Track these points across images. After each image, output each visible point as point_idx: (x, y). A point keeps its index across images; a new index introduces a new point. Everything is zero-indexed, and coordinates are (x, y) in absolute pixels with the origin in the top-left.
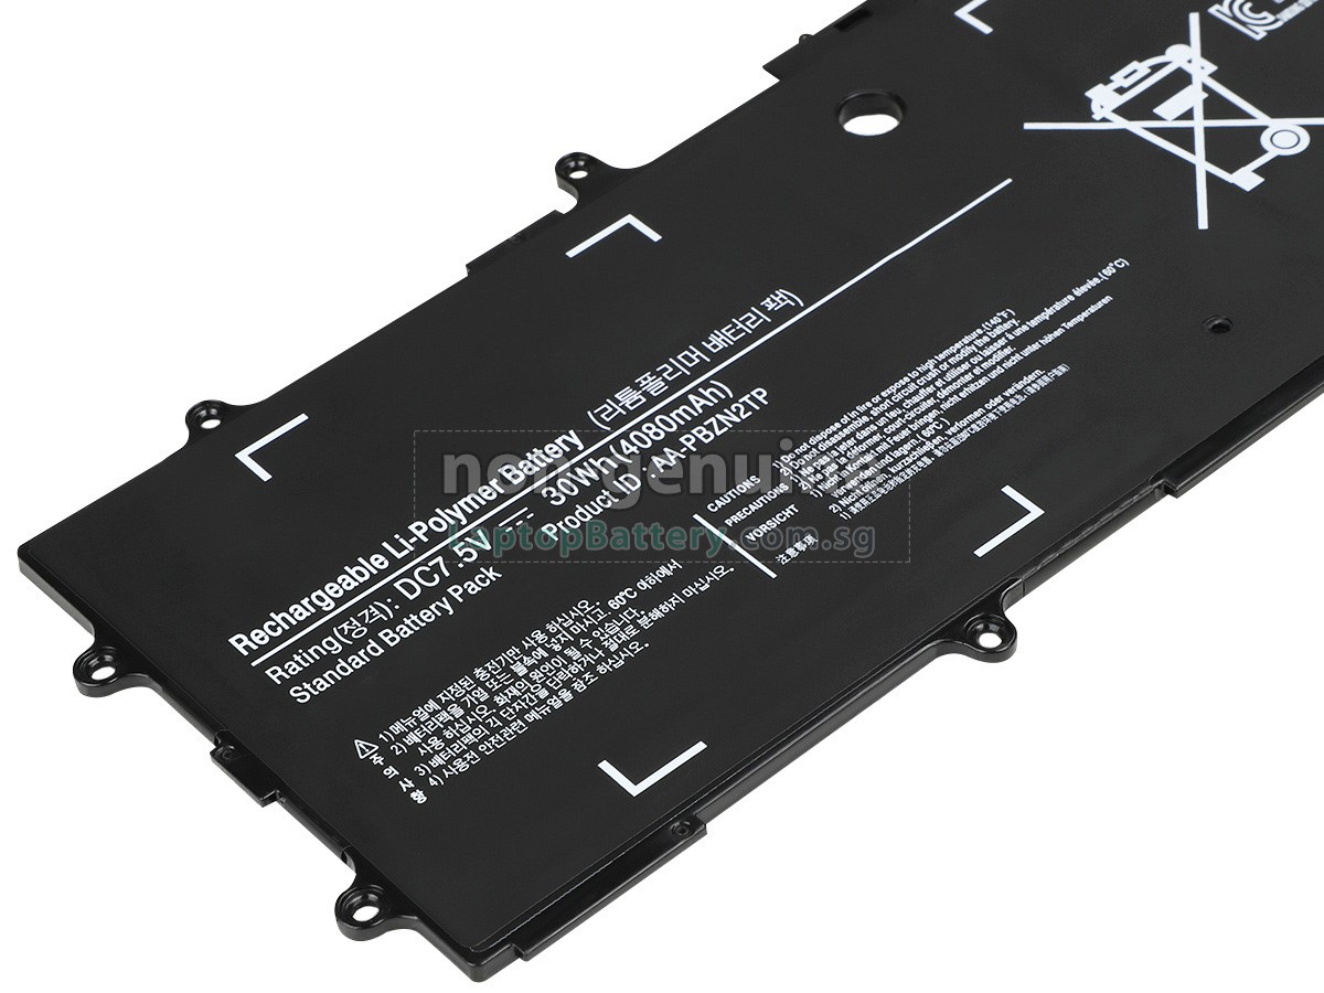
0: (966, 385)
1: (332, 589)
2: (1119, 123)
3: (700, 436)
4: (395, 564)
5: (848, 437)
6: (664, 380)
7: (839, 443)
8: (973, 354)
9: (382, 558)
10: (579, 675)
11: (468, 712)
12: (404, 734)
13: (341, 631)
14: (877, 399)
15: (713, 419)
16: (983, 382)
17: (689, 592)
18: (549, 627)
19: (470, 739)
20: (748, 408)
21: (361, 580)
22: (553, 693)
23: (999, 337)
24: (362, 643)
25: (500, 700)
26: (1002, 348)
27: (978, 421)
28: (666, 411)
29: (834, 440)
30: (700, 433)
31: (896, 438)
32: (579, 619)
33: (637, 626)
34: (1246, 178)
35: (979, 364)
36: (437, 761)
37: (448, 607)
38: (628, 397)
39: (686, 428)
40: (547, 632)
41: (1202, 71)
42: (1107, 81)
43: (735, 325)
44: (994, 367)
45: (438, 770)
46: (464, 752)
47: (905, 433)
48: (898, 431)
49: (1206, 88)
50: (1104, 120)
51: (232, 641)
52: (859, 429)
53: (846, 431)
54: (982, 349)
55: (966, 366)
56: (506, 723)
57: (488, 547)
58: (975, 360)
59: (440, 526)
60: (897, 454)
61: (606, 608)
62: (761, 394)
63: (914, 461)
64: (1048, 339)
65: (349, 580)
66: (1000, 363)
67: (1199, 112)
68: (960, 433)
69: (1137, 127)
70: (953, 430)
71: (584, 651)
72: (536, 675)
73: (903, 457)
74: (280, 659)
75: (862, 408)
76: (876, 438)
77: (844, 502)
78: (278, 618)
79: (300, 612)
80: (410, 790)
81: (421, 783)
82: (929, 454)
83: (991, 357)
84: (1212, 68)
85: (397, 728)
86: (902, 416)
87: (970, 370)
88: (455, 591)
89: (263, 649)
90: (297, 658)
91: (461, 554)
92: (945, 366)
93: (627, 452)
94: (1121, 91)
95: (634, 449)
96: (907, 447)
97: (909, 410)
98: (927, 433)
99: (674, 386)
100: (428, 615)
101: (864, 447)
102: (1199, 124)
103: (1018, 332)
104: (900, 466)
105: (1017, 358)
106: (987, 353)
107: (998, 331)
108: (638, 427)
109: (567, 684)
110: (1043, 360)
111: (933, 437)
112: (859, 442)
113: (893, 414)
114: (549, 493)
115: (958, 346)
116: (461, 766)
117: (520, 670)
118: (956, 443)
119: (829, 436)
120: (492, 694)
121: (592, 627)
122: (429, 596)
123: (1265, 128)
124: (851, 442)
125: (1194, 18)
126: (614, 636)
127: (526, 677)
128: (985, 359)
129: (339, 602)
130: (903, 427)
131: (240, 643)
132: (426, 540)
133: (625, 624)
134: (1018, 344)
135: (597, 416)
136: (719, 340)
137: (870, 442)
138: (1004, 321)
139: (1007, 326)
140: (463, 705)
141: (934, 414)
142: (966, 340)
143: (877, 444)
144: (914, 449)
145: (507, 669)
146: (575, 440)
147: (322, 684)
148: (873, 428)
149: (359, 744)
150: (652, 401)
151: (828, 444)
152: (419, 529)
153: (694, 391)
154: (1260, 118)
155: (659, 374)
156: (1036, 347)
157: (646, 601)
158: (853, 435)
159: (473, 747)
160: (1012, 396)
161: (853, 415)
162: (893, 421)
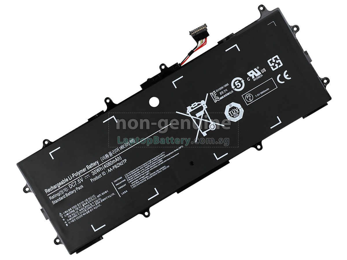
0: (154, 166)
1: (60, 184)
2: (190, 115)
4: (69, 181)
6: (112, 154)
7: (134, 173)
8: (157, 160)
9: (67, 179)
10: (91, 208)
11: (75, 211)
12: (66, 213)
13: (60, 192)
14: (141, 166)
15: (118, 164)
16: (157, 166)
17: (108, 197)
18: (88, 199)
19: (75, 216)
20: (123, 163)
21: (64, 183)
22: (87, 211)
23: (161, 158)
24: (62, 195)
25: (80, 210)
26: (161, 160)
28: (112, 160)
30: (116, 166)
31: (142, 174)
32: (93, 198)
33: (100, 202)
34: (205, 134)
36: (70, 219)
37: (75, 191)
38: (107, 156)
39: (114, 165)
41: (205, 107)
42: (191, 106)
43: (125, 145)
45: (70, 221)
46: (74, 218)
49: (204, 112)
50: (188, 114)
52: (138, 171)
53: (136, 171)
54: (158, 159)
56: (80, 215)
57: (82, 181)
58: (157, 161)
59: (76, 175)
60: (142, 178)
61: (97, 197)
62: (125, 160)
64: (168, 159)
65: (62, 183)
66: (160, 163)
67: (202, 117)
68: (154, 174)
69: (192, 117)
70: (151, 175)
71: (93, 204)
72: (85, 207)
73: (143, 178)
74: (51, 195)
75: (139, 167)
76: (140, 174)
77: (133, 185)
78: (52, 187)
79: (55, 187)
80: (66, 224)
81: (67, 223)
83: (159, 161)
84: (207, 107)
85: (66, 212)
86: (144, 170)
87: (156, 163)
88: (77, 188)
89: (49, 193)
90: (54, 196)
91: (78, 181)
93: (105, 167)
94: (192, 108)
96: (144, 177)
97: (146, 169)
99: (114, 155)
100: (72, 192)
102: (201, 120)
103: (164, 157)
104: (142, 180)
105: (163, 162)
107: (161, 156)
108: (107, 163)
109: (89, 210)
111: (148, 175)
112: (137, 174)
113: (143, 169)
114: (93, 172)
115: (155, 158)
116: (73, 221)
119: (133, 172)
120: (79, 209)
121: (94, 200)
122: (74, 188)
124: (136, 174)
125: (207, 95)
126: (97, 202)
127: (84, 207)
129: (61, 186)
130: (144, 173)
131: (46, 191)
132: (74, 177)
133: (99, 201)
134: (164, 160)
135: (102, 158)
136: (122, 147)
138: (163, 154)
139: (163, 155)
140: (75, 210)
141: (148, 171)
143: (140, 175)
145: (82, 205)
146: (98, 163)
147: (57, 201)
148: (140, 171)
149: (60, 214)
150: (110, 157)
151: (133, 173)
152: (73, 175)
153: (116, 157)
155: (112, 152)
156: (166, 161)
157: (102, 197)
159: (75, 218)
160: (160, 170)
161: (138, 168)
162: (143, 171)
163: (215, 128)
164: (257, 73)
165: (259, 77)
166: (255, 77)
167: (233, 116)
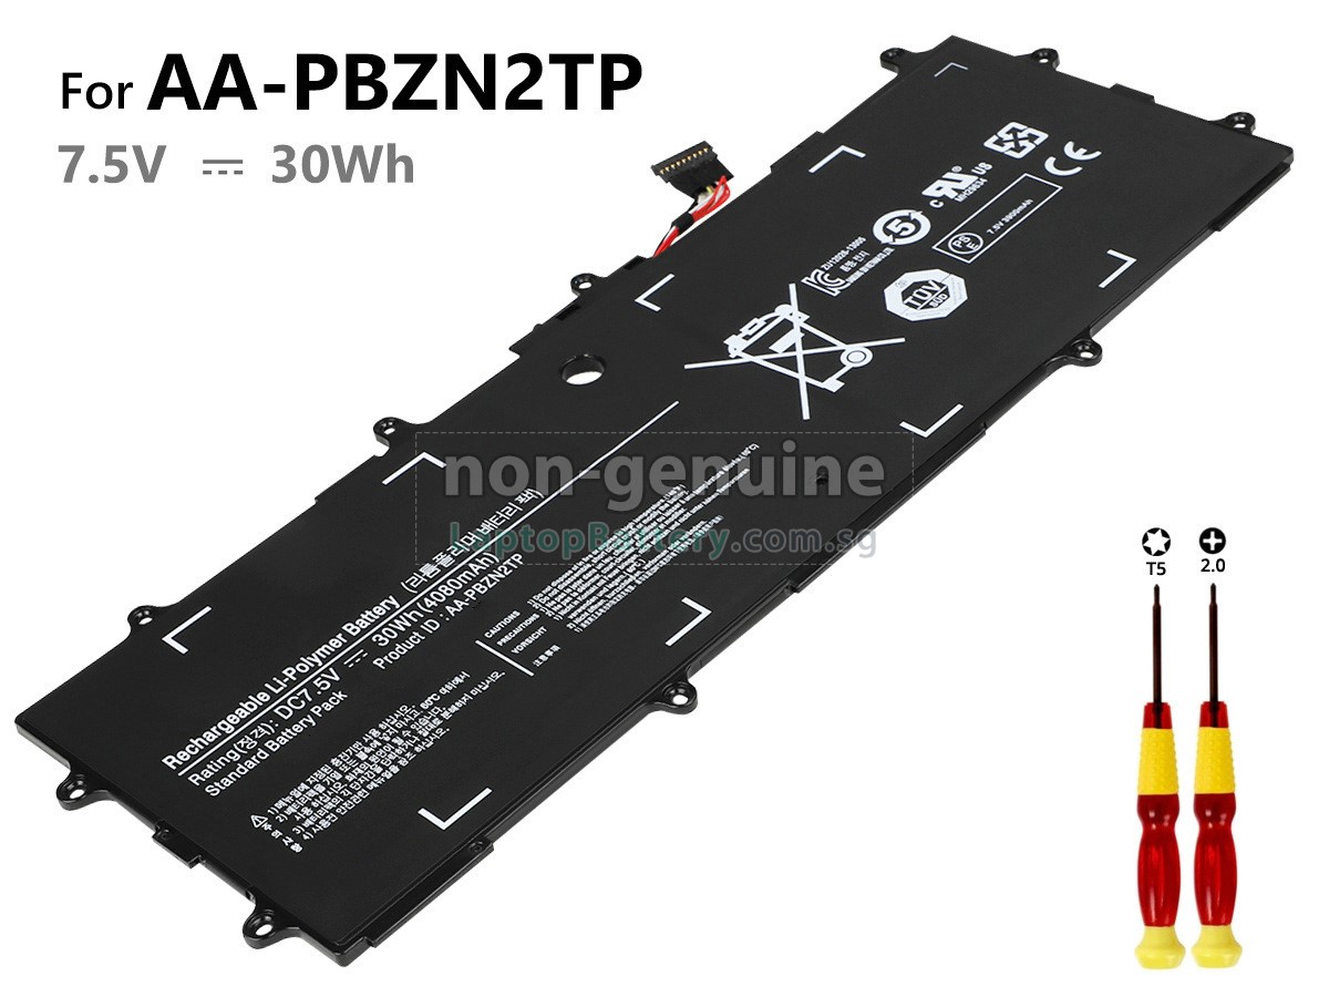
1: (232, 719)
2: (747, 358)
3: (478, 590)
4: (274, 697)
5: (578, 579)
6: (452, 556)
7: (572, 583)
8: (659, 516)
9: (265, 694)
10: (403, 755)
11: (328, 788)
12: (285, 808)
13: (239, 746)
14: (596, 552)
15: (486, 578)
17: (475, 692)
18: (381, 726)
19: (330, 806)
20: (509, 567)
21: (252, 710)
22: (385, 768)
23: (675, 503)
24: (254, 752)
25: (349, 778)
26: (678, 509)
27: (664, 558)
28: (454, 576)
29: (568, 582)
30: (479, 588)
31: (610, 576)
32: (401, 718)
33: (441, 718)
34: (833, 384)
35: (663, 522)
36: (308, 823)
37: (311, 721)
38: (428, 570)
39: (467, 587)
40: (380, 730)
41: (799, 319)
42: (738, 333)
43: (498, 515)
44: (673, 523)
45: (309, 829)
46: (327, 814)
47: (616, 571)
48: (611, 571)
49: (802, 330)
50: (737, 357)
51: (165, 761)
52: (585, 573)
53: (577, 575)
54: (664, 512)
55: (654, 524)
56: (355, 792)
57: (337, 678)
58: (659, 520)
59: (304, 668)
60: (611, 586)
61: (421, 709)
62: (518, 558)
63: (622, 589)
64: (708, 500)
65: (243, 712)
66: (677, 519)
67: (799, 346)
68: (652, 567)
69: (759, 360)
70: (648, 566)
71: (406, 739)
72: (373, 759)
73: (615, 587)
74: (197, 770)
75: (586, 559)
76: (597, 577)
77: (577, 621)
78: (196, 742)
79: (210, 736)
80: (291, 844)
81: (298, 839)
82: (633, 583)
83: (670, 517)
84: (806, 317)
85: (280, 804)
86: (613, 561)
87: (657, 526)
88: (316, 710)
89: (186, 764)
90: (209, 766)
91: (319, 685)
92: (640, 525)
93: (429, 606)
94: (747, 338)
95: (434, 603)
96: (618, 580)
97: (618, 557)
98: (630, 570)
99: (459, 559)
100: (298, 728)
101: (588, 584)
103: (688, 498)
104: (613, 593)
105: (688, 515)
106: (668, 514)
107: (674, 500)
108: (436, 589)
109: (395, 762)
110: (705, 515)
111: (635, 572)
112: (585, 581)
113: (607, 561)
114: (377, 638)
115: (648, 512)
116: (325, 824)
117: (362, 756)
118: (650, 574)
120: (344, 774)
121: (411, 722)
122: (298, 716)
123: (843, 351)
124: (580, 581)
125: (792, 287)
126: (425, 726)
127: (367, 760)
128: (667, 518)
129: (237, 727)
130: (615, 568)
131: (170, 762)
132: (294, 679)
133: (433, 718)
134: (688, 506)
135: (408, 585)
136: (487, 527)
137: (593, 580)
138: (678, 492)
139: (680, 495)
140: (324, 784)
141: (635, 556)
142: (654, 507)
143: (598, 581)
144: (622, 581)
145: (353, 757)
146: (394, 602)
147: (227, 782)
148: (594, 571)
149: (254, 818)
150: (444, 570)
151: (565, 584)
152: (289, 673)
153: (472, 561)
154: (840, 345)
155: (449, 553)
156: (700, 506)
157: (446, 702)
158: (581, 577)
159: (333, 811)
161: (580, 564)
162: (607, 565)
163: (870, 356)
164: (959, 181)
166: (959, 192)
167: (928, 306)
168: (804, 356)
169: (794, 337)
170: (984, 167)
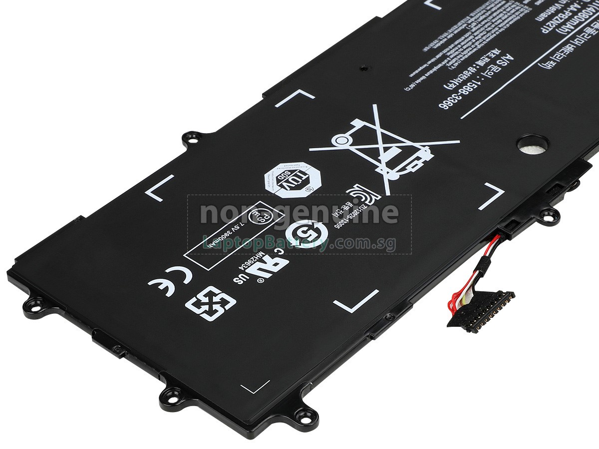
0: (463, 41)
2: (417, 145)
3: (564, 15)
5: (505, 20)
7: (508, 18)
8: (462, 52)
14: (497, 33)
16: (456, 43)
20: (548, 26)
23: (453, 58)
26: (451, 55)
27: (456, 29)
29: (510, 18)
31: (486, 21)
34: (358, 124)
35: (459, 49)
41: (382, 169)
42: (425, 162)
43: (564, 54)
44: (453, 48)
47: (483, 23)
48: (486, 23)
49: (379, 161)
50: (424, 146)
53: (506, 21)
54: (459, 54)
55: (464, 47)
58: (461, 50)
60: (484, 16)
63: (478, 14)
64: (433, 60)
66: (451, 50)
67: (381, 151)
69: (408, 143)
75: (502, 29)
76: (493, 21)
82: (472, 17)
83: (455, 51)
84: (377, 170)
86: (486, 29)
87: (462, 46)
92: (473, 46)
94: (418, 158)
95: (589, 9)
97: (483, 31)
98: (474, 24)
101: (498, 17)
102: (381, 145)
103: (446, 61)
104: (482, 12)
105: (445, 51)
106: (457, 53)
107: (454, 60)
110: (433, 52)
111: (472, 23)
113: (490, 29)
115: (469, 54)
118: (462, 21)
119: (512, 19)
123: (350, 145)
124: (503, 18)
125: (388, 193)
128: (457, 50)
130: (484, 25)
134: (444, 57)
137: (496, 19)
138: (452, 65)
139: (451, 63)
141: (473, 30)
142: (466, 56)
144: (478, 18)
148: (496, 24)
153: (572, 30)
154: (353, 149)
156: (438, 57)
158: (503, 21)
160: (444, 38)
161: (505, 27)
162: (489, 26)
163: (333, 141)
164: (260, 269)
165: (249, 262)
166: (261, 260)
167: (292, 172)
168: (377, 143)
169: (385, 157)
170: (239, 280)
